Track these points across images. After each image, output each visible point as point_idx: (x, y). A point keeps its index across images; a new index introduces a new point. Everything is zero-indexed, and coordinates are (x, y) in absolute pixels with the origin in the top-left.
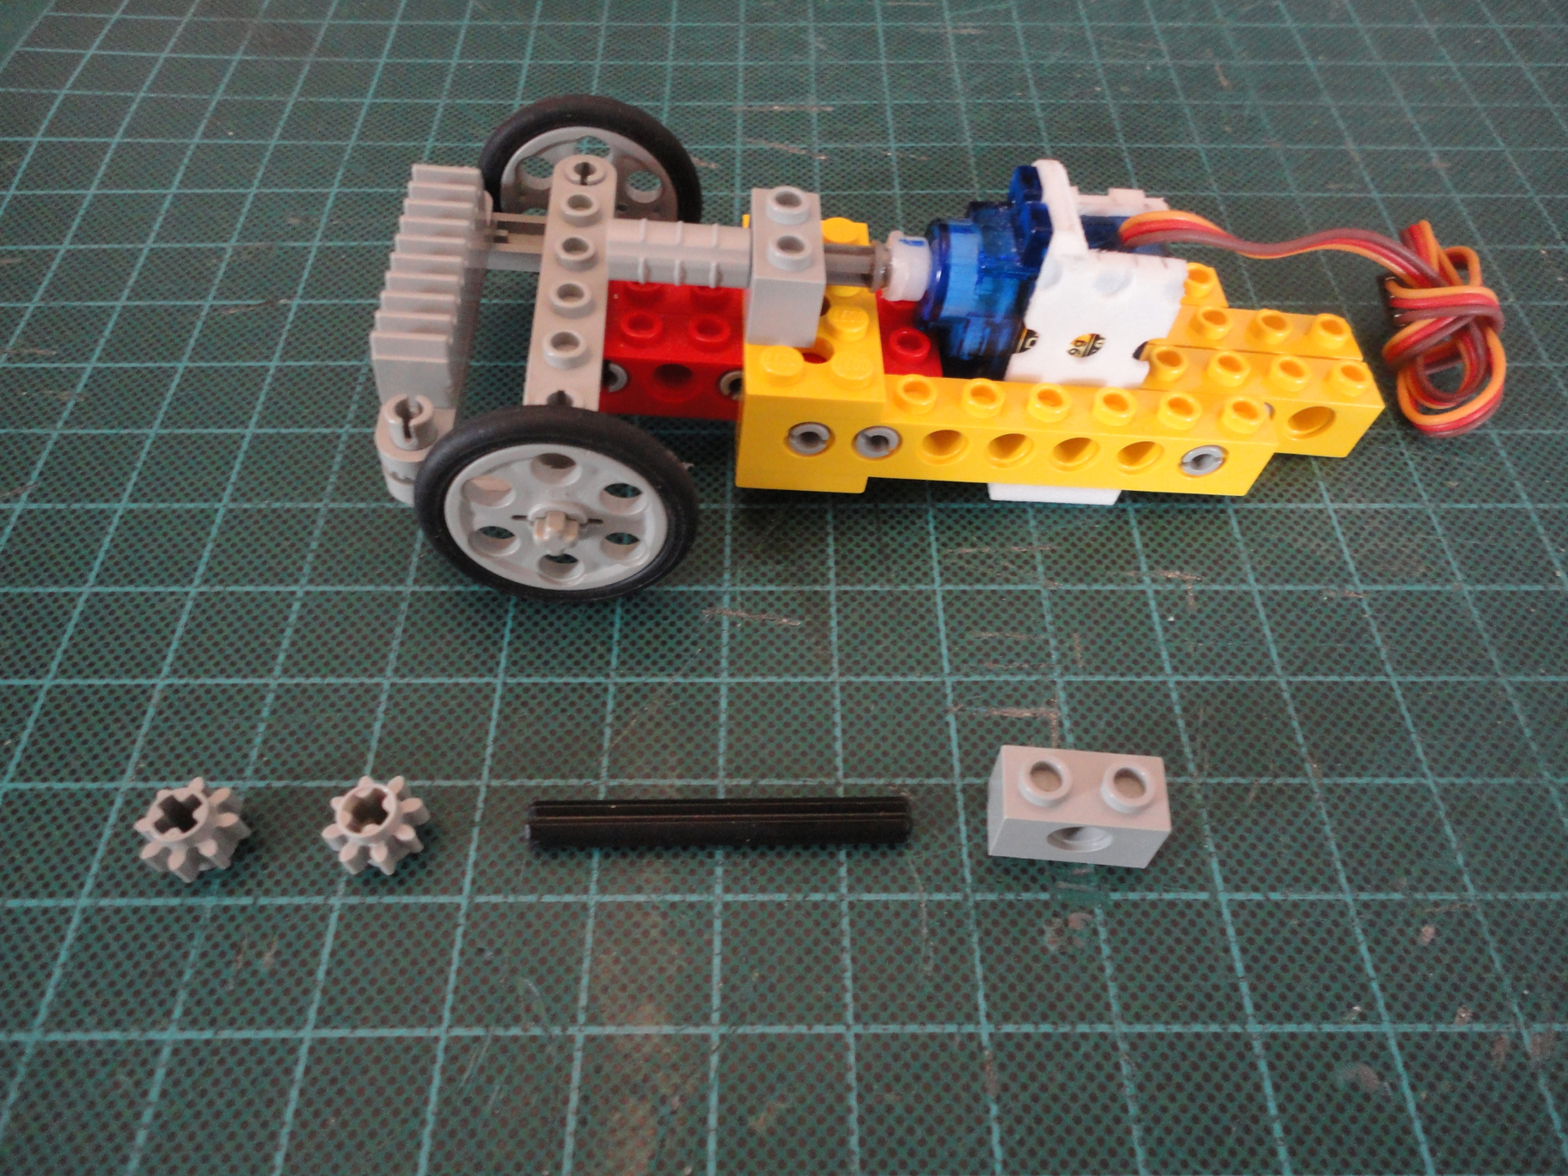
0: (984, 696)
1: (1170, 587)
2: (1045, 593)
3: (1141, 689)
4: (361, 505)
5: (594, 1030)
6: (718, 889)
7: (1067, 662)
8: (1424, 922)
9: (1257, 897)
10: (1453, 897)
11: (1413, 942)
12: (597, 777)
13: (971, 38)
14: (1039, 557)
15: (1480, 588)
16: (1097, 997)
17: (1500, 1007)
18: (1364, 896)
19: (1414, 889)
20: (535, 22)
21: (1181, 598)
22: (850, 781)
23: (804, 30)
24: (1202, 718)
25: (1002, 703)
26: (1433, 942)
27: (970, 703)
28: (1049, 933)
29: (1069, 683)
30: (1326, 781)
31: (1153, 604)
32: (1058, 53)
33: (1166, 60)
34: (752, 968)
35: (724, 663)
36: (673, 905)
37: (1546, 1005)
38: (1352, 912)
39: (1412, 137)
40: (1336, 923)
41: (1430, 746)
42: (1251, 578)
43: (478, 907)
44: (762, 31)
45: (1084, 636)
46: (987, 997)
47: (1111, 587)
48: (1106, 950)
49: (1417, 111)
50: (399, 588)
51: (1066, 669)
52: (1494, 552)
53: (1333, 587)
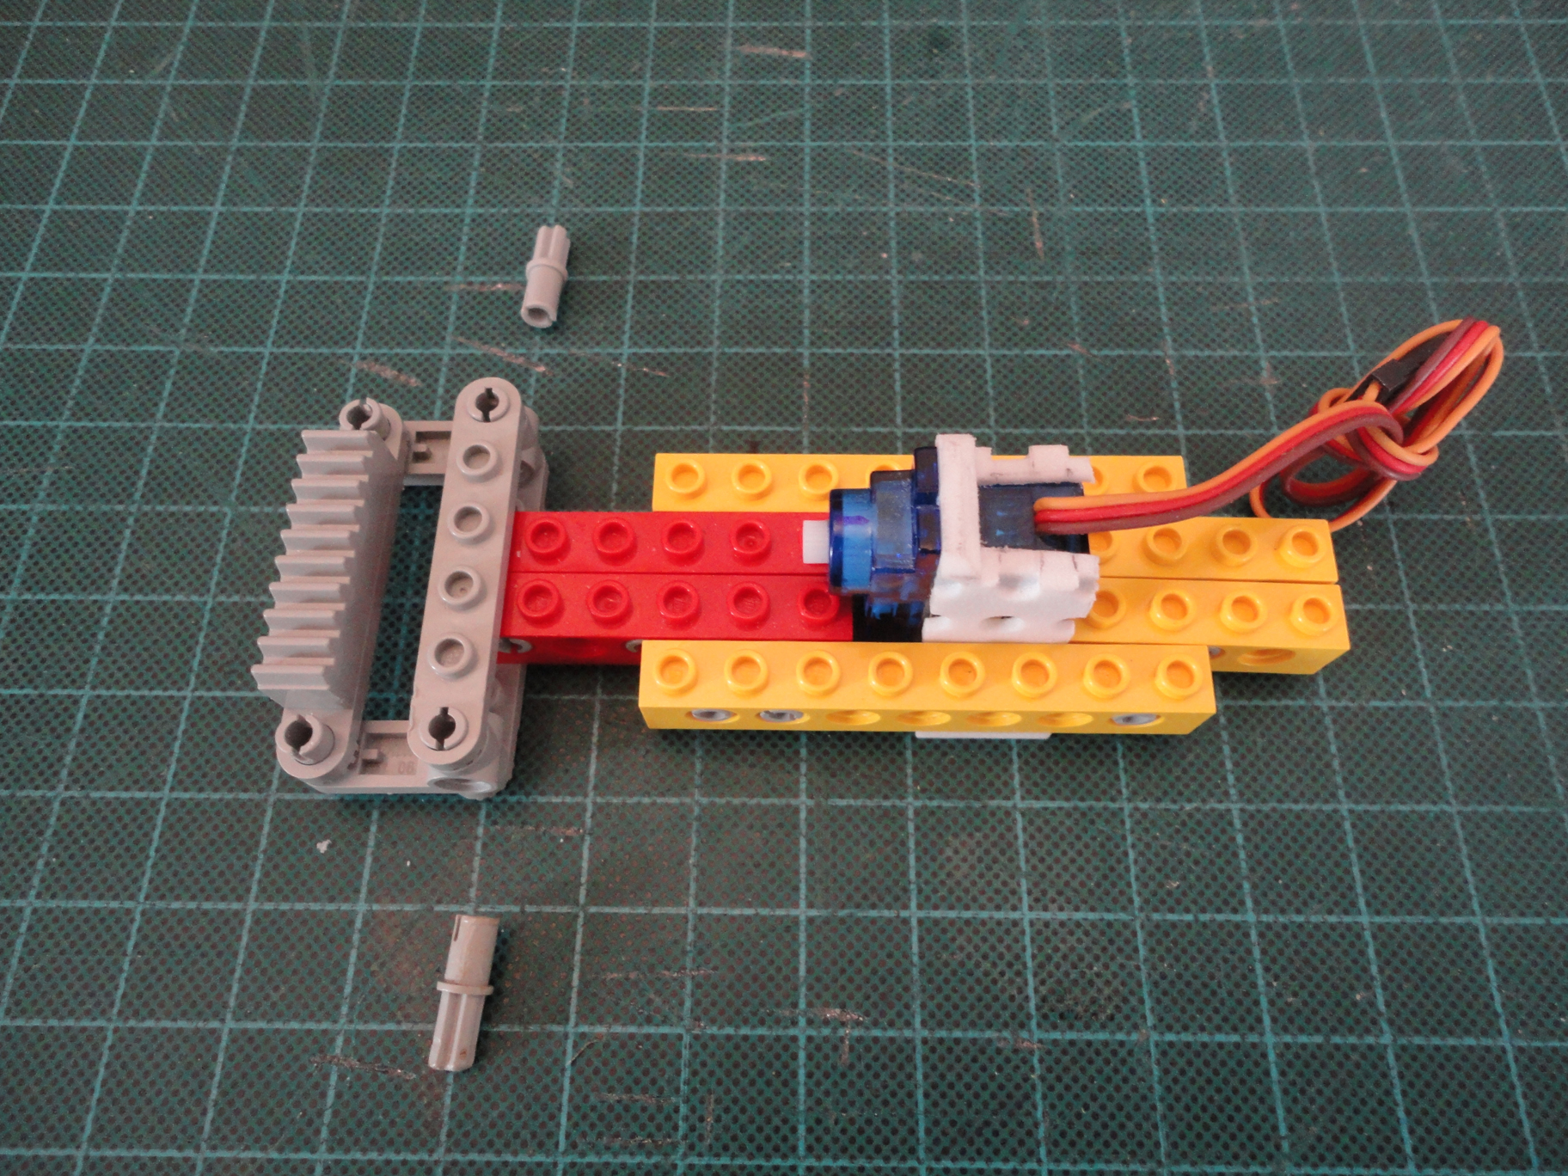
1: (826, 1031)
2: (687, 1039)
14: (689, 985)
15: (1170, 1037)
20: (235, 143)
21: (835, 1048)
23: (550, 154)
29: (691, 1167)
31: (802, 1055)
32: (848, 195)
33: (975, 208)
35: (324, 1133)
39: (1244, 336)
42: (918, 1020)
44: (503, 155)
45: (718, 1101)
47: (761, 1031)
49: (1261, 289)
51: (691, 1147)
52: (1197, 985)
53: (1006, 1034)
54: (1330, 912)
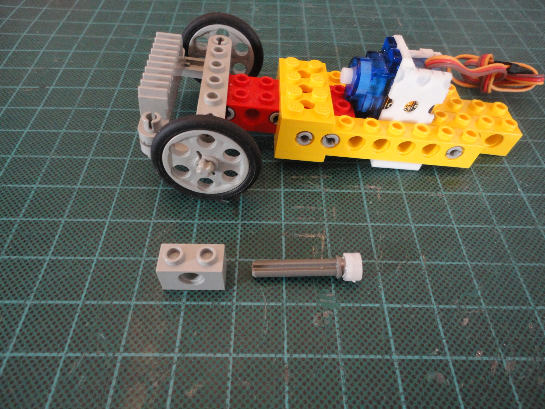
0: (297, 229)
1: (371, 191)
2: (323, 193)
3: (358, 228)
4: (64, 157)
5: (126, 354)
6: (184, 300)
7: (330, 217)
8: (465, 317)
9: (399, 306)
10: (476, 307)
11: (460, 324)
12: (141, 256)
13: (310, 8)
14: (322, 180)
15: (489, 194)
16: (333, 344)
17: (494, 350)
18: (441, 306)
19: (461, 304)
21: (375, 195)
22: (241, 260)
23: (250, 5)
24: (381, 239)
25: (303, 232)
26: (468, 324)
27: (291, 232)
28: (315, 318)
29: (330, 225)
30: (428, 263)
31: (364, 197)
32: (342, 14)
33: (380, 17)
34: (194, 331)
35: (197, 216)
36: (165, 306)
37: (512, 349)
38: (436, 312)
40: (430, 317)
41: (469, 251)
42: (402, 189)
43: (86, 305)
44: (237, 5)
45: (337, 208)
46: (288, 343)
47: (349, 191)
48: (337, 325)
49: (469, 35)
50: (74, 186)
51: (330, 220)
52: (494, 181)
53: (433, 193)
54: (533, 164)
